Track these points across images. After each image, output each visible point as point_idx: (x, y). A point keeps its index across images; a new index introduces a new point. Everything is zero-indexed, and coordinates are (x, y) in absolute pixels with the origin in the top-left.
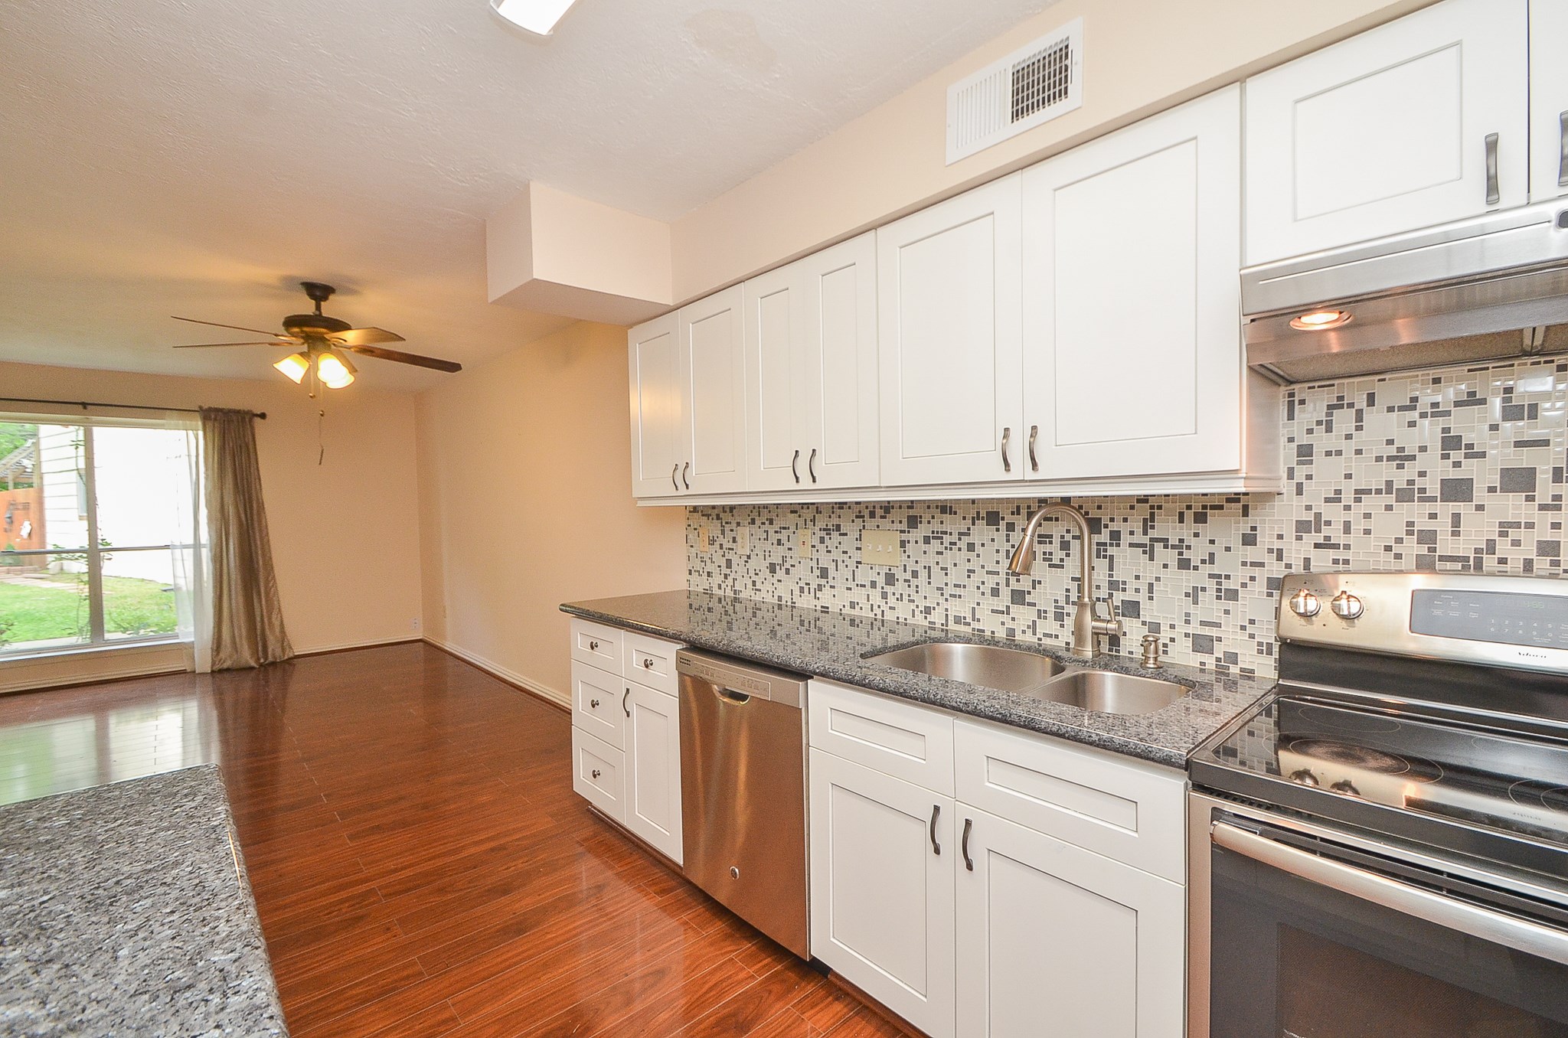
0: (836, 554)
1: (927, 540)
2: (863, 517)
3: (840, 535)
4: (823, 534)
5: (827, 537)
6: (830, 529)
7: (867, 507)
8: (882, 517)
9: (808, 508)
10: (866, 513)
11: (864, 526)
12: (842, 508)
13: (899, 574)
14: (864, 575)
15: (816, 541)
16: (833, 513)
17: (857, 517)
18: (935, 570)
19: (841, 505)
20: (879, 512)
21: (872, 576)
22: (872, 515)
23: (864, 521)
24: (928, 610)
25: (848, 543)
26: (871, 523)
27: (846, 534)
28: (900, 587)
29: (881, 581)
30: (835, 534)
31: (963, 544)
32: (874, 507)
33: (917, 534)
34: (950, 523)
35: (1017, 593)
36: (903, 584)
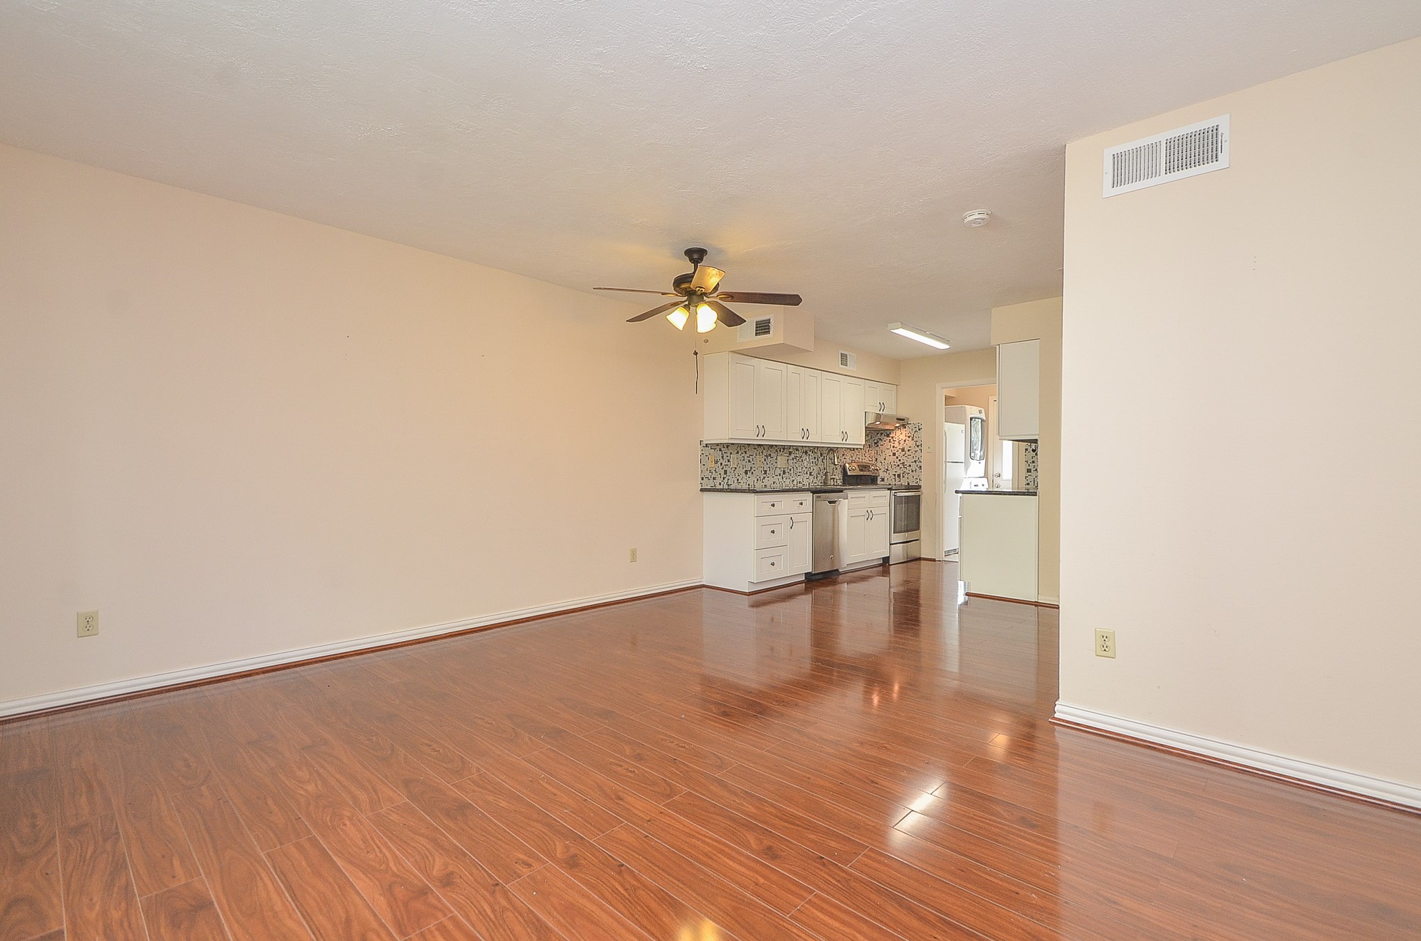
4: (766, 456)
8: (782, 451)
11: (777, 454)
15: (764, 459)
23: (777, 452)
25: (773, 459)
26: (779, 453)
30: (769, 456)
31: (800, 459)
33: (791, 458)
34: (798, 454)
35: (811, 473)
36: (787, 473)
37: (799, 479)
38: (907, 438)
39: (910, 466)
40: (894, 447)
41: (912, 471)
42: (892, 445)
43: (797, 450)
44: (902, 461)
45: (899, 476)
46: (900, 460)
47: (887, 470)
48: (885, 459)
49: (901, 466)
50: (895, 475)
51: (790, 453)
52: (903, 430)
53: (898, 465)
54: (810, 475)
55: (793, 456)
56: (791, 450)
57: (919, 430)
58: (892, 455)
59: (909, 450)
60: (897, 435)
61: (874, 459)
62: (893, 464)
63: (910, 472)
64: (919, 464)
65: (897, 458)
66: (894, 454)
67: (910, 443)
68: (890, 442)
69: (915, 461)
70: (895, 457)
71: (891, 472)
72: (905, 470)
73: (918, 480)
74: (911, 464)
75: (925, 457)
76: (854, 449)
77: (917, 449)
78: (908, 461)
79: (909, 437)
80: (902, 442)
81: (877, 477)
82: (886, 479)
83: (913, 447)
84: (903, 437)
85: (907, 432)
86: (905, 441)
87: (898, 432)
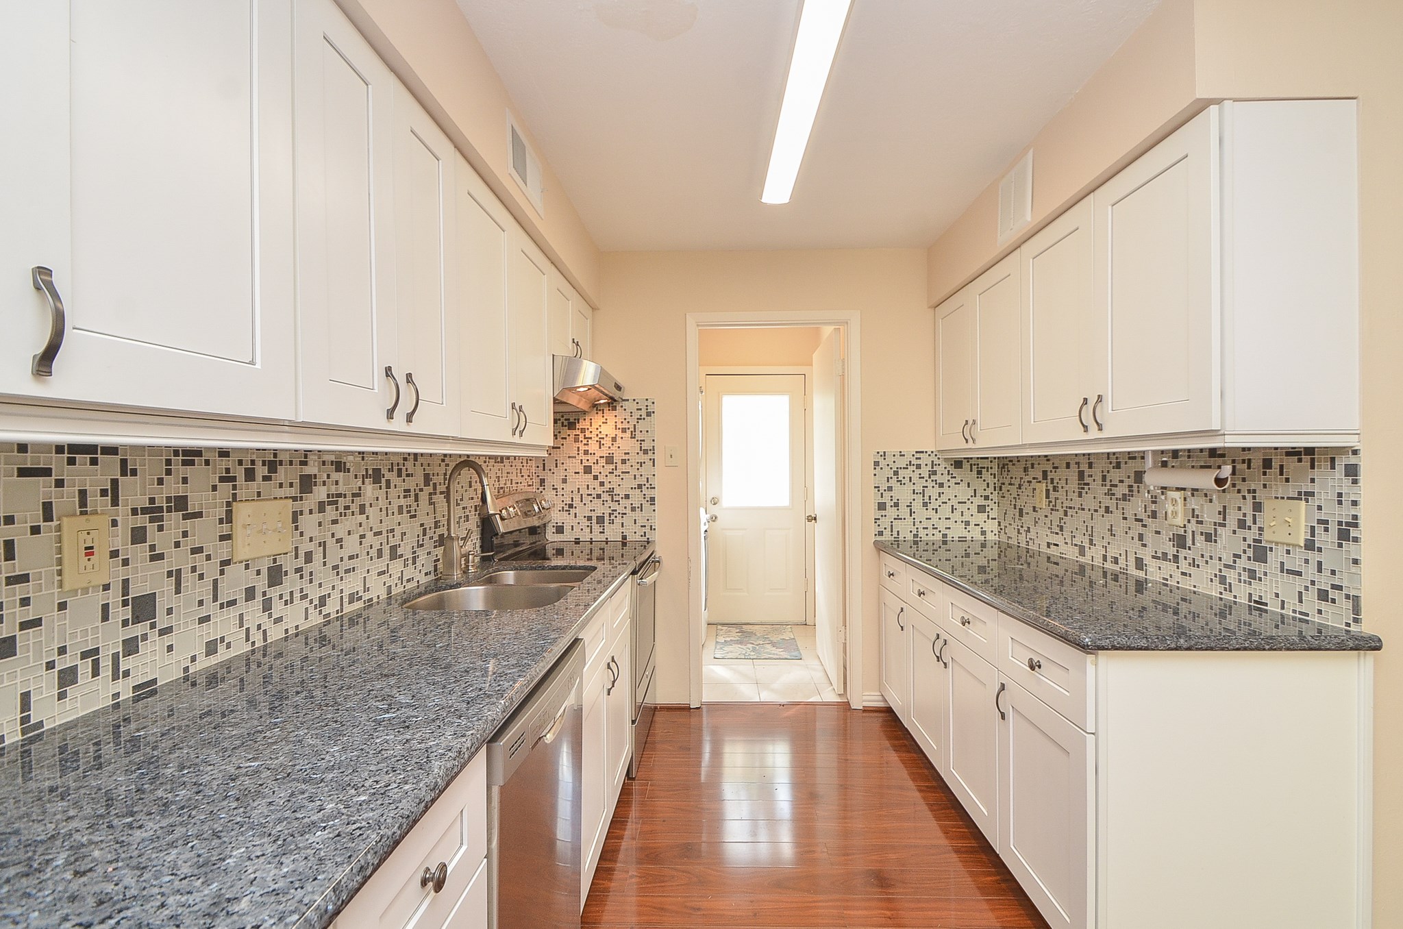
0: (177, 559)
1: (322, 507)
2: (234, 479)
3: (185, 517)
4: (142, 520)
5: (151, 528)
6: (160, 509)
7: (240, 463)
8: (266, 478)
9: (94, 462)
10: (240, 473)
11: (234, 495)
12: (192, 463)
13: (288, 564)
14: (235, 582)
15: (122, 538)
16: (169, 472)
17: (222, 479)
18: (331, 543)
19: (190, 455)
20: (261, 471)
21: (249, 579)
22: (250, 475)
23: (234, 487)
24: (323, 601)
25: (205, 531)
26: (246, 489)
27: (199, 515)
28: (291, 583)
29: (261, 583)
30: (173, 521)
31: (355, 508)
32: (253, 462)
33: (311, 500)
34: (345, 483)
35: (394, 549)
36: (293, 576)
37: (352, 584)
38: (620, 434)
39: (627, 497)
40: (586, 452)
41: (633, 509)
42: (583, 448)
43: (339, 466)
44: (607, 486)
45: (600, 520)
46: (602, 484)
47: (571, 506)
48: (564, 481)
49: (605, 496)
50: (590, 518)
51: (307, 483)
52: (610, 415)
53: (599, 496)
54: (394, 555)
55: (320, 493)
56: (309, 470)
57: (649, 414)
58: (581, 471)
59: (624, 462)
60: (595, 426)
61: (536, 481)
62: (584, 492)
63: (628, 511)
64: (650, 493)
65: (596, 478)
66: (588, 470)
67: (627, 444)
68: (576, 440)
69: (640, 486)
70: (590, 476)
71: (581, 511)
72: (614, 506)
73: (647, 530)
74: (631, 492)
75: (663, 480)
76: (502, 457)
77: (642, 458)
78: (624, 486)
79: (624, 430)
80: (607, 442)
81: (545, 525)
82: (567, 528)
83: (633, 454)
84: (608, 430)
85: (619, 420)
86: (614, 439)
87: (597, 420)
